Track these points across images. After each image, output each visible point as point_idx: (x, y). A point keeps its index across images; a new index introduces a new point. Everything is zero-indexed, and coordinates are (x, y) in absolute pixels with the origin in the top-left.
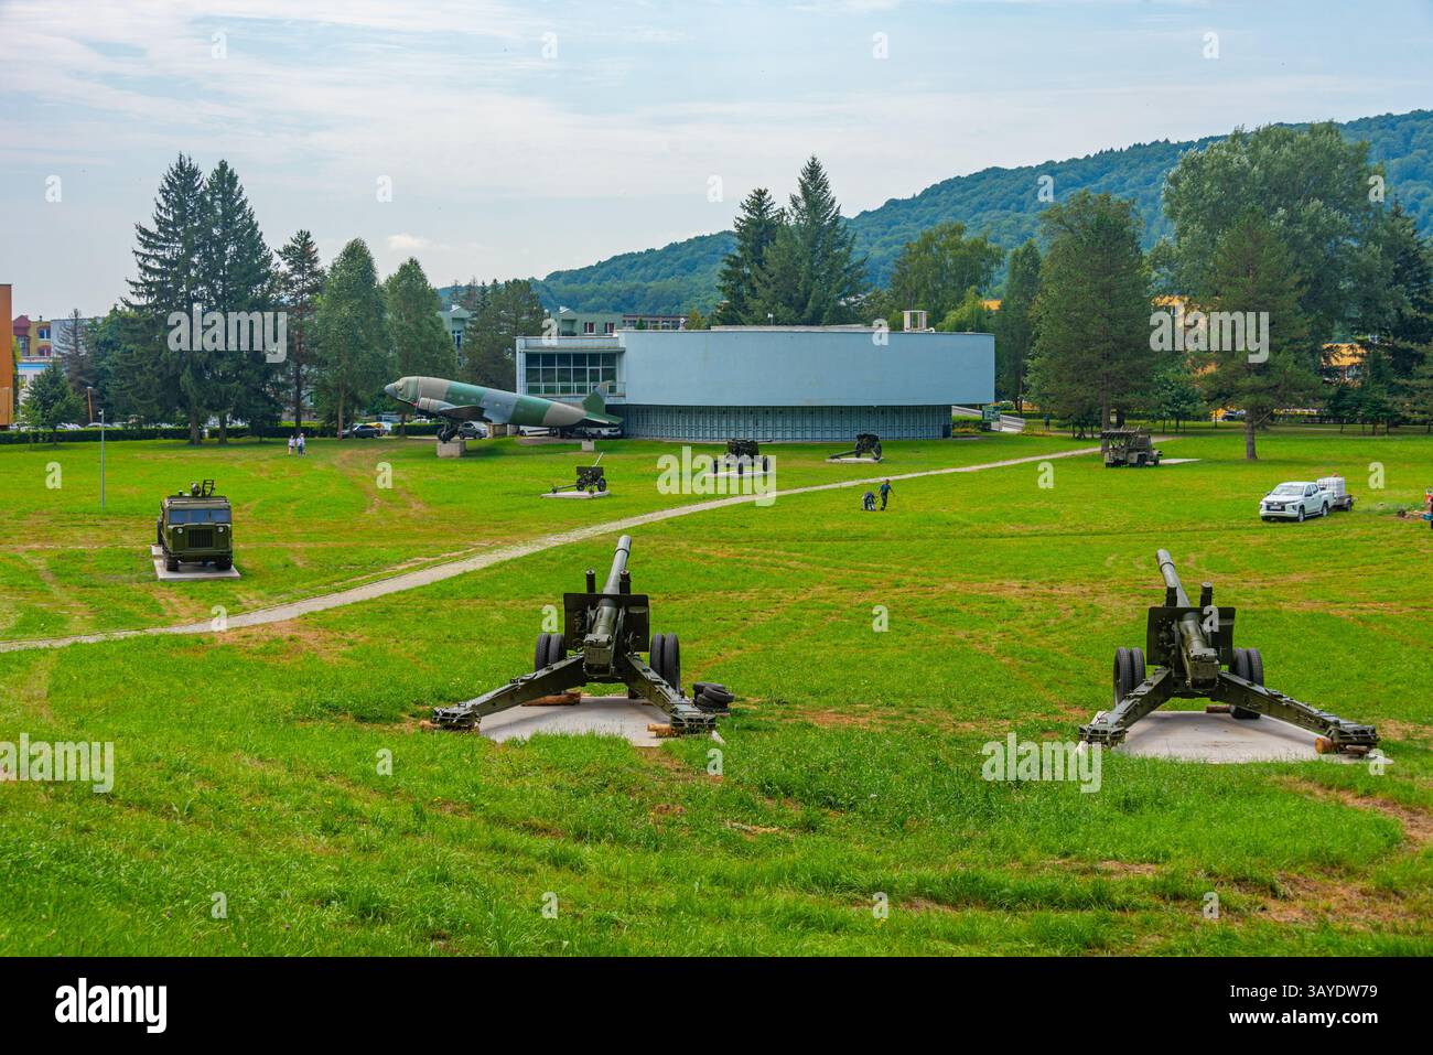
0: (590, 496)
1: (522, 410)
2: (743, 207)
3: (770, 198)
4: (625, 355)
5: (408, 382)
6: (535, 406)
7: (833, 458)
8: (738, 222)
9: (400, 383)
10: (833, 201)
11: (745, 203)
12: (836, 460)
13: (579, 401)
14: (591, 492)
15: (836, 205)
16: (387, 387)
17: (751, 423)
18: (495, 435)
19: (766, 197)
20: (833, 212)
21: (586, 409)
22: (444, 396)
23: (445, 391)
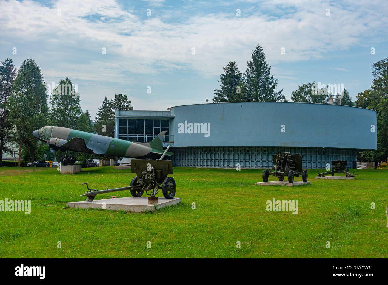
0: (151, 206)
1: (113, 146)
2: (224, 69)
3: (236, 66)
4: (174, 120)
5: (46, 129)
6: (122, 145)
7: (320, 176)
8: (222, 76)
9: (41, 130)
10: (267, 65)
11: (225, 68)
12: (322, 177)
13: (148, 144)
14: (153, 199)
15: (269, 66)
16: (35, 132)
17: (248, 158)
18: (103, 165)
19: (235, 65)
20: (267, 69)
21: (151, 147)
22: (67, 137)
23: (68, 135)
